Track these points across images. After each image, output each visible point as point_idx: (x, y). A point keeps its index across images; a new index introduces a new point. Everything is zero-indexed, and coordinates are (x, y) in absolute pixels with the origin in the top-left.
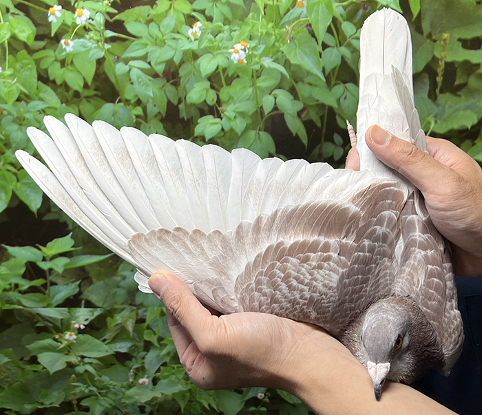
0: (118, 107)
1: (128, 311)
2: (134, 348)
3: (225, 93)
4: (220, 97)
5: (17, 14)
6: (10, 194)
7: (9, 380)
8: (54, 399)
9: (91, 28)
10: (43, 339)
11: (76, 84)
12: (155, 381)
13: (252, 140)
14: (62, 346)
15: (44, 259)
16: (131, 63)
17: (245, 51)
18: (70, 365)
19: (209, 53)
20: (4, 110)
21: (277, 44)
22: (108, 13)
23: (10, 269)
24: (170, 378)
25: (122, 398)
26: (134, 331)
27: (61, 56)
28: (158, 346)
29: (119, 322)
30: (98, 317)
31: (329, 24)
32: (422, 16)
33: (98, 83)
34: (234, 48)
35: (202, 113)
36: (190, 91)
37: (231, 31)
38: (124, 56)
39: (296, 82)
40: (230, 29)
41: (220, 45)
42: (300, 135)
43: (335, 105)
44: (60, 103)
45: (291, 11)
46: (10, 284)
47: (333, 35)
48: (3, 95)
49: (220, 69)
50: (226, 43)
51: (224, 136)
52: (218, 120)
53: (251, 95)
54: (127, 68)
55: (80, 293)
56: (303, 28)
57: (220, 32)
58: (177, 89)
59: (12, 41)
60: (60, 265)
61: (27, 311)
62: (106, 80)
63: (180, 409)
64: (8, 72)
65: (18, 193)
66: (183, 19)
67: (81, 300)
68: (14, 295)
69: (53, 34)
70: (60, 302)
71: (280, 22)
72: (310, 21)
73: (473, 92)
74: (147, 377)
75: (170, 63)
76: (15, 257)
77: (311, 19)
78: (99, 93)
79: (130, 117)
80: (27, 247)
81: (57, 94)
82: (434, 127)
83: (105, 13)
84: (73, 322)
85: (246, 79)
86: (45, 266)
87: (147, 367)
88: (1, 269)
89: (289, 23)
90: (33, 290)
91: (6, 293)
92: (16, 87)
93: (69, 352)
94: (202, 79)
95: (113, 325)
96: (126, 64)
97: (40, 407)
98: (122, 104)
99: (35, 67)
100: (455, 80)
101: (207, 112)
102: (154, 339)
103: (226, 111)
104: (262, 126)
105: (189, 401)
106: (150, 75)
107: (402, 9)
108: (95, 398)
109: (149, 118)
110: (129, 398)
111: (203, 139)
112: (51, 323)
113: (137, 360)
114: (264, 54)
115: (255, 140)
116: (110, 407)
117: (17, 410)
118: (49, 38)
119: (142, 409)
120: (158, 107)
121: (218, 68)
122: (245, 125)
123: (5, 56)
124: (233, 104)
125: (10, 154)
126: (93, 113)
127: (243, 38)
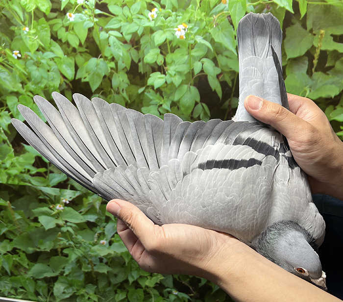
0: (100, 61)
2: (99, 220)
3: (169, 57)
4: (167, 60)
7: (20, 230)
8: (47, 246)
9: (86, 7)
10: (43, 207)
11: (74, 43)
12: (110, 243)
13: (185, 91)
14: (54, 213)
16: (111, 32)
18: (58, 226)
19: (161, 29)
20: (29, 56)
21: (206, 27)
23: (26, 159)
24: (120, 242)
25: (89, 251)
26: (100, 209)
27: (66, 24)
28: (114, 220)
29: (91, 201)
30: (78, 197)
32: (307, 17)
34: (178, 28)
35: (154, 70)
36: (146, 54)
38: (106, 27)
39: (218, 54)
40: (176, 15)
41: (169, 25)
42: (217, 90)
44: (63, 55)
45: (218, 6)
46: (25, 169)
48: (28, 46)
49: (168, 41)
50: (173, 24)
51: (167, 87)
52: (163, 76)
53: (186, 61)
54: (107, 35)
55: (68, 180)
56: (225, 18)
57: (169, 16)
58: (138, 53)
59: (36, 11)
61: (34, 188)
62: (94, 42)
63: (125, 263)
64: (33, 31)
66: (146, 5)
67: (68, 185)
68: (26, 176)
69: (62, 9)
70: (55, 184)
71: (210, 12)
73: (337, 73)
74: (106, 240)
75: (135, 34)
76: (29, 152)
77: (231, 13)
78: (88, 50)
79: (107, 68)
81: (62, 49)
82: (308, 95)
84: (62, 198)
85: (184, 50)
87: (106, 233)
88: (21, 159)
89: (216, 14)
90: (38, 174)
91: (22, 175)
92: (37, 42)
93: (58, 217)
94: (155, 47)
95: (87, 203)
96: (107, 32)
97: (38, 250)
98: (102, 59)
99: (49, 31)
100: (326, 63)
101: (156, 70)
102: (112, 217)
103: (169, 70)
104: (192, 82)
105: (131, 258)
106: (120, 41)
107: (294, 11)
108: (72, 249)
109: (119, 70)
110: (93, 251)
111: (153, 87)
112: (48, 197)
113: (100, 228)
114: (197, 34)
115: (187, 92)
116: (81, 256)
117: (24, 250)
118: (59, 11)
119: (101, 260)
120: (125, 64)
121: (166, 40)
122: (181, 81)
123: (31, 21)
124: (174, 66)
125: (31, 85)
126: (84, 63)
127: (184, 21)
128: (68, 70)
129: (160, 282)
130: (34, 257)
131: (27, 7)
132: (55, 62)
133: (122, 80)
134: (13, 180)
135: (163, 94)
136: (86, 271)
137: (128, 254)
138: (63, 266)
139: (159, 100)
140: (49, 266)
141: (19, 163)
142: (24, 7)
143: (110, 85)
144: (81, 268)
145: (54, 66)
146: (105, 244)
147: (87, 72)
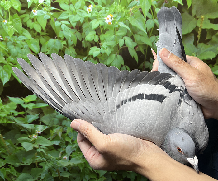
1: (59, 128)
2: (61, 143)
3: (102, 37)
4: (100, 38)
6: (11, 75)
8: (28, 162)
9: (45, 5)
10: (24, 137)
11: (38, 30)
12: (70, 158)
14: (31, 140)
15: (24, 103)
16: (62, 22)
18: (35, 148)
19: (96, 19)
20: (8, 39)
21: (126, 16)
23: (10, 106)
24: (76, 157)
25: (56, 164)
26: (61, 136)
27: (32, 17)
28: (71, 143)
29: (55, 132)
30: (46, 129)
31: (149, 9)
32: (192, 8)
33: (47, 30)
34: (107, 17)
35: (92, 45)
36: (87, 35)
37: (106, 9)
38: (59, 18)
40: (105, 9)
41: (101, 16)
42: (135, 57)
43: (151, 45)
44: (31, 38)
45: (133, 2)
46: (10, 113)
47: (151, 14)
48: (7, 32)
50: (103, 15)
51: (101, 56)
52: (99, 49)
53: (114, 38)
54: (60, 24)
55: (39, 119)
56: (138, 10)
57: (101, 10)
58: (81, 34)
59: (11, 9)
60: (31, 106)
61: (17, 125)
62: (51, 28)
63: (80, 171)
64: (10, 23)
65: (14, 75)
66: (84, 3)
67: (40, 122)
68: (11, 117)
69: (29, 7)
70: (31, 122)
71: (127, 6)
72: (141, 7)
73: (214, 43)
74: (67, 156)
75: (78, 22)
76: (12, 102)
77: (142, 6)
78: (48, 34)
79: (61, 45)
80: (18, 98)
81: (30, 33)
84: (36, 130)
85: (112, 31)
86: (25, 106)
87: (67, 152)
88: (7, 106)
89: (132, 7)
90: (19, 116)
91: (9, 116)
92: (13, 30)
93: (34, 143)
94: (92, 30)
95: (53, 133)
96: (60, 22)
97: (22, 164)
98: (57, 39)
99: (21, 21)
100: (206, 37)
101: (94, 45)
102: (70, 141)
103: (103, 45)
104: (118, 52)
105: (84, 167)
106: (70, 27)
107: (183, 3)
108: (45, 162)
109: (69, 46)
110: (59, 164)
111: (92, 56)
112: (27, 130)
113: (62, 149)
114: (120, 21)
115: (115, 59)
116: (51, 167)
117: (13, 165)
118: (27, 9)
119: (64, 169)
120: (73, 42)
121: (99, 26)
122: (111, 51)
123: (8, 16)
124: (106, 42)
125: (11, 58)
126: (45, 42)
127: (111, 13)
128: (35, 47)
130: (20, 169)
131: (5, 7)
132: (26, 42)
133: (71, 52)
134: (3, 120)
135: (100, 60)
136: (55, 176)
137: (81, 164)
138: (40, 174)
140: (30, 174)
141: (6, 109)
142: (3, 7)
144: (51, 175)
145: (25, 45)
146: (66, 159)
147: (48, 48)
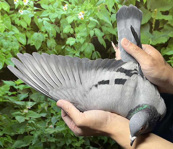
0: (39, 34)
1: (45, 103)
2: (48, 115)
3: (76, 29)
4: (75, 31)
5: (3, 1)
6: (4, 63)
7: (6, 124)
8: (21, 131)
9: (29, 6)
10: (17, 112)
11: (25, 26)
12: (55, 126)
14: (23, 114)
15: (16, 85)
16: (43, 19)
17: (83, 15)
19: (71, 15)
21: (95, 12)
22: (35, 1)
23: (5, 88)
24: (60, 126)
25: (44, 132)
26: (47, 110)
27: (19, 16)
28: (56, 115)
29: (42, 107)
30: (35, 105)
31: (113, 5)
32: (147, 3)
34: (79, 14)
35: (69, 36)
36: (64, 28)
37: (78, 8)
38: (41, 16)
39: (102, 26)
40: (78, 7)
41: (74, 12)
42: (103, 44)
43: (116, 34)
44: (19, 32)
45: (100, 1)
46: (5, 93)
47: (115, 9)
49: (75, 21)
50: (77, 12)
51: (76, 44)
52: (74, 39)
53: (86, 31)
54: (42, 20)
55: (29, 97)
56: (104, 7)
57: (74, 8)
58: (60, 28)
59: (2, 11)
60: (21, 87)
61: (11, 102)
62: (35, 24)
63: (64, 136)
64: (1, 21)
65: (6, 63)
66: (61, 3)
67: (29, 99)
68: (6, 97)
69: (16, 8)
70: (22, 99)
71: (96, 4)
73: (165, 31)
74: (52, 125)
75: (57, 18)
76: (6, 84)
77: (107, 4)
78: (32, 29)
79: (43, 37)
80: (10, 81)
81: (18, 29)
82: (151, 43)
83: (34, 1)
84: (27, 106)
85: (84, 25)
86: (16, 87)
87: (52, 122)
88: (2, 88)
89: (99, 5)
90: (13, 95)
91: (4, 96)
92: (4, 27)
93: (26, 116)
94: (68, 25)
95: (40, 108)
96: (42, 19)
97: (17, 134)
98: (40, 33)
99: (10, 21)
100: (159, 26)
101: (70, 36)
102: (54, 113)
103: (77, 36)
104: (90, 41)
105: (67, 133)
106: (50, 23)
108: (35, 131)
109: (50, 38)
110: (46, 131)
111: (69, 45)
112: (19, 106)
114: (90, 16)
115: (87, 46)
116: (40, 134)
117: (9, 134)
118: (14, 10)
119: (51, 135)
120: (53, 34)
122: (84, 41)
124: (79, 33)
125: (3, 50)
126: (31, 36)
127: (82, 10)
128: (23, 40)
129: (83, 143)
130: (15, 138)
132: (15, 37)
133: (52, 43)
135: (75, 48)
136: (44, 141)
137: (64, 131)
138: (31, 140)
139: (73, 51)
140: (23, 141)
141: (1, 90)
143: (46, 46)
144: (41, 141)
145: (15, 39)
146: (52, 127)
147: (33, 40)
